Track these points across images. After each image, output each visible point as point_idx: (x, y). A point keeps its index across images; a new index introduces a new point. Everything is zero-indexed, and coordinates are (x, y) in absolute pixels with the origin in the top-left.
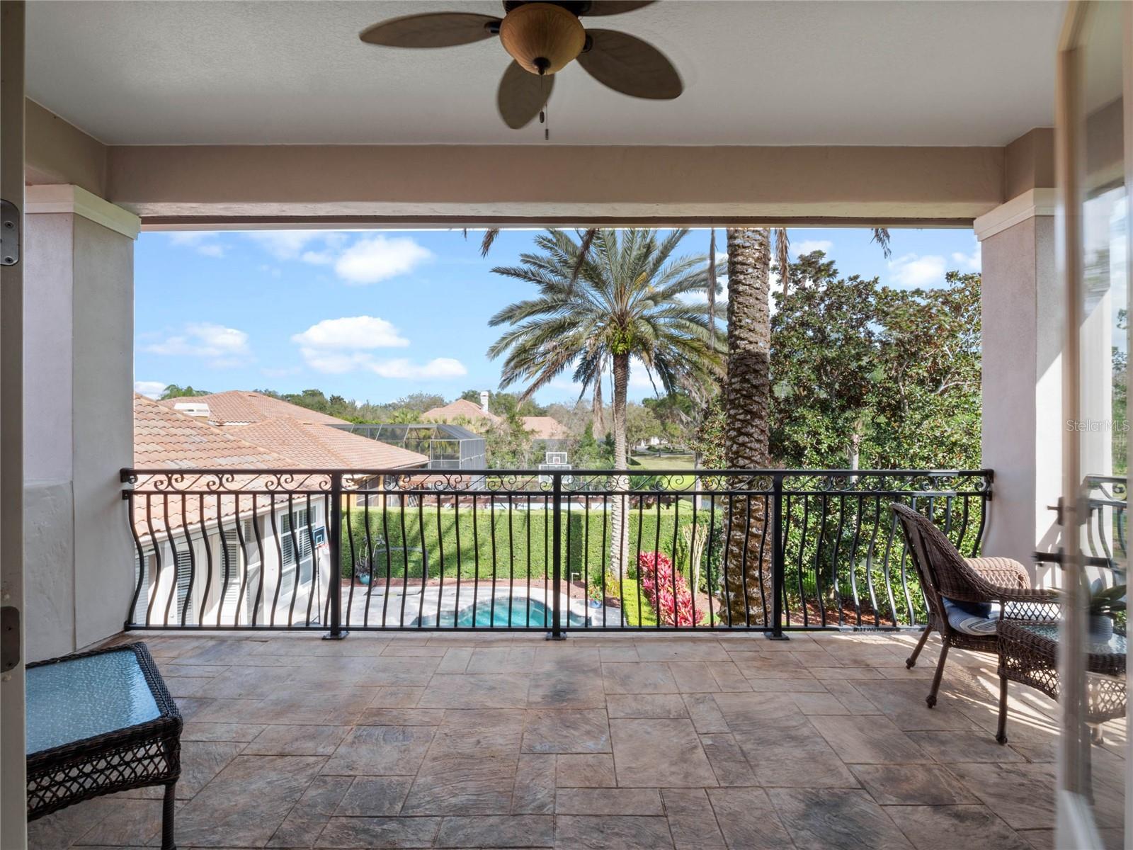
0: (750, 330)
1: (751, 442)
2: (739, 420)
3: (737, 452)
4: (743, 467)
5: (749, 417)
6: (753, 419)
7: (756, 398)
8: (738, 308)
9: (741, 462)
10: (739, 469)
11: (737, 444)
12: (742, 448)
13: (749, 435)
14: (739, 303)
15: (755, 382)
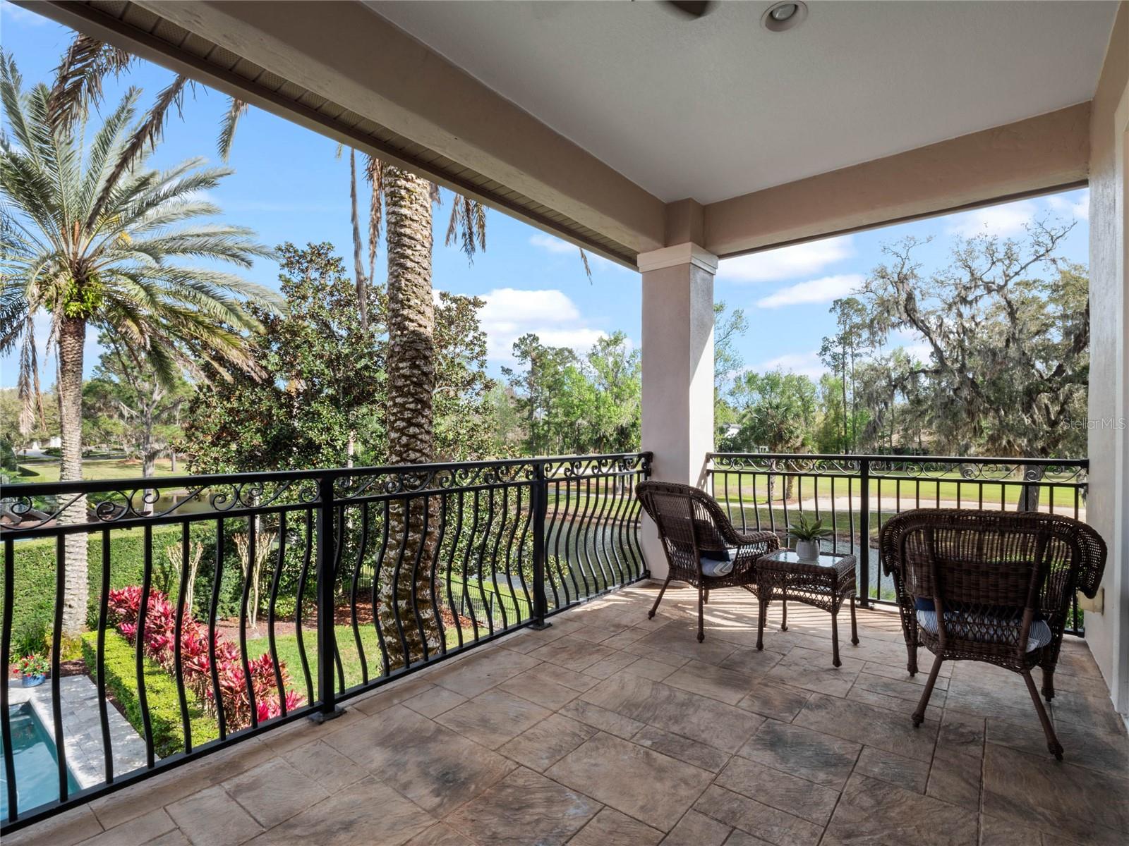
0: (420, 312)
1: (421, 433)
2: (409, 409)
3: (406, 445)
4: (413, 461)
5: (419, 407)
6: (423, 408)
7: (426, 387)
8: (406, 285)
9: (412, 455)
10: (409, 464)
11: (407, 435)
12: (412, 440)
13: (419, 426)
14: (407, 280)
15: (425, 369)
